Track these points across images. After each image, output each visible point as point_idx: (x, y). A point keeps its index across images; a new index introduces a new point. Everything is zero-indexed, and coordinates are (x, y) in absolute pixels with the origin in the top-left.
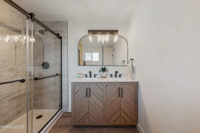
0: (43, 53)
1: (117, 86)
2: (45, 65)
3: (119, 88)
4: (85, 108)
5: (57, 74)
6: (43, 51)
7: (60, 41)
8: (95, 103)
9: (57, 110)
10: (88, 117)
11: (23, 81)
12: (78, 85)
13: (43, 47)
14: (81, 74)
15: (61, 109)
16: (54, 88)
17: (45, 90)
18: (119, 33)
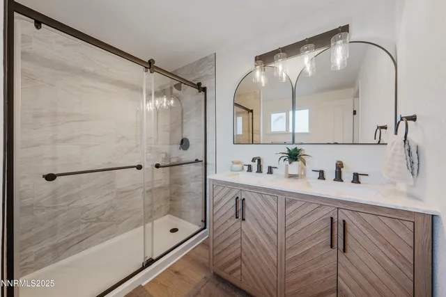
0: (182, 122)
1: (327, 212)
2: (184, 144)
3: (332, 218)
4: (233, 243)
5: (197, 161)
6: (182, 119)
7: (203, 96)
8: (257, 240)
9: (198, 228)
10: (240, 267)
11: (139, 167)
12: (222, 188)
13: (182, 111)
14: (238, 163)
15: (205, 228)
16: (196, 186)
17: (183, 186)
18: (354, 35)
